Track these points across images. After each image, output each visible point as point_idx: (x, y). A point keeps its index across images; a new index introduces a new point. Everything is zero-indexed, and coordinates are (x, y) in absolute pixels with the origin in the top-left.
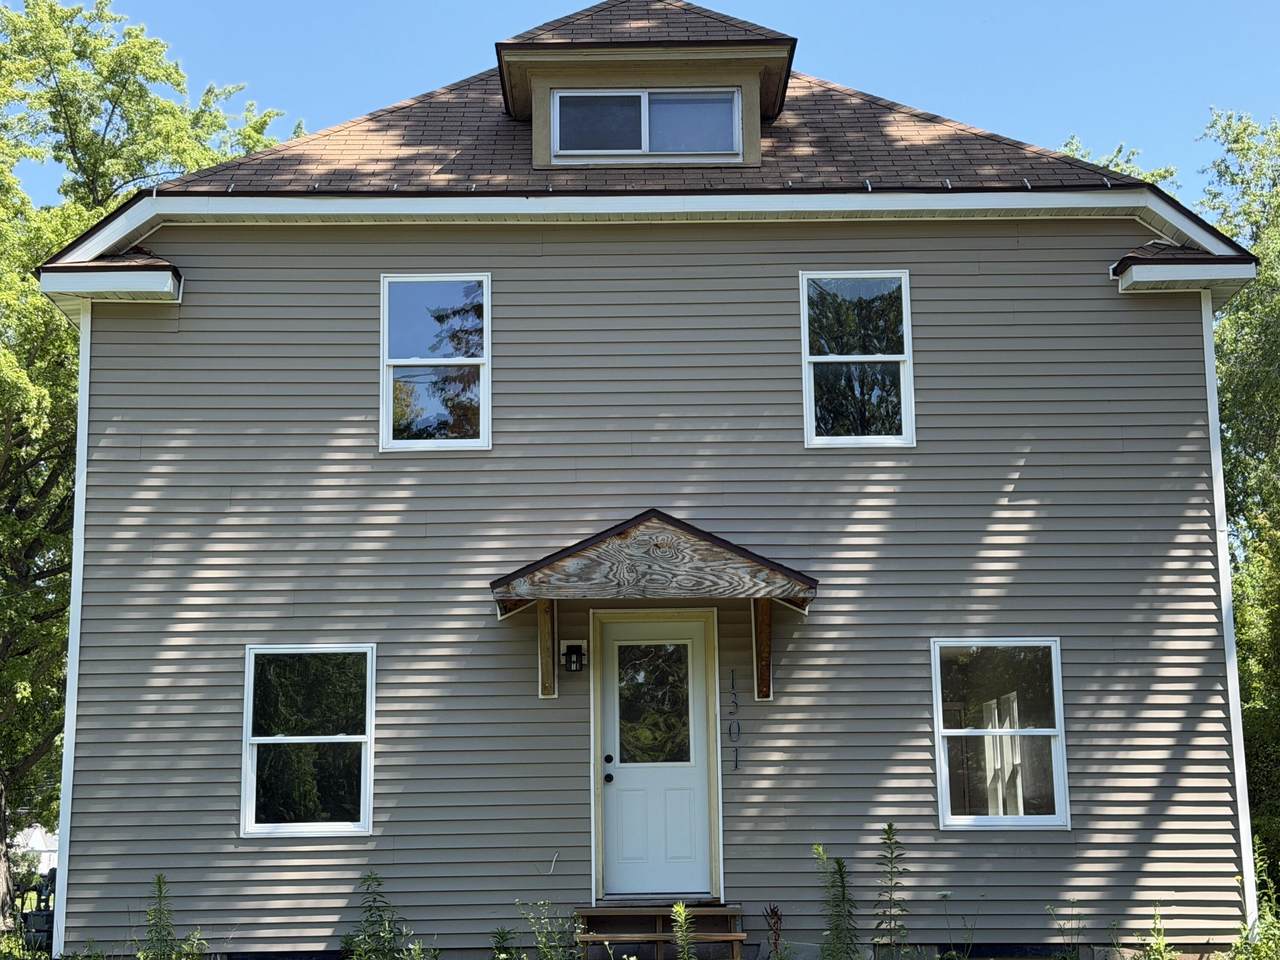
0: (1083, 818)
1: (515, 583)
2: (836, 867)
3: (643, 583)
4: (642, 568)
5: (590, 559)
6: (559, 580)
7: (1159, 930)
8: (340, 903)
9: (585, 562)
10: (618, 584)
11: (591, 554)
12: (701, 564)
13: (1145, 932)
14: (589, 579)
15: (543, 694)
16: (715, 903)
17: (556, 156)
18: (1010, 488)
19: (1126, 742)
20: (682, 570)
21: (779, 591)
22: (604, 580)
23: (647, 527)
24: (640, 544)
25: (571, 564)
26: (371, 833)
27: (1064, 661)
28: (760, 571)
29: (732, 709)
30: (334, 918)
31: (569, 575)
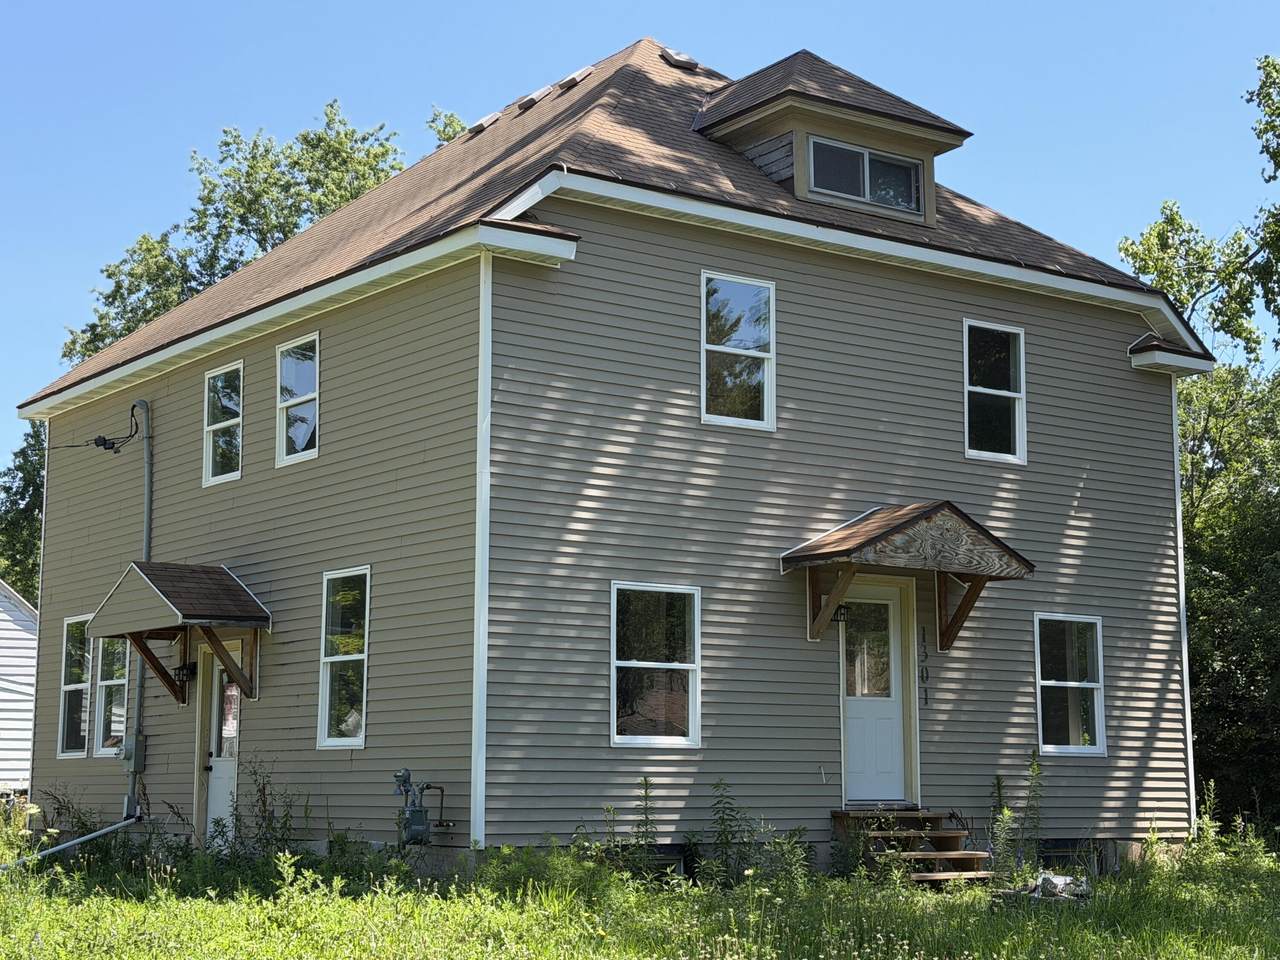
0: (1114, 747)
1: (865, 550)
2: (995, 782)
3: (939, 558)
4: (939, 547)
5: (909, 536)
6: (891, 551)
7: (1154, 829)
8: (680, 804)
9: (907, 538)
10: (925, 558)
11: (910, 532)
12: (972, 547)
13: (1145, 830)
14: (908, 552)
15: (810, 638)
16: (915, 808)
17: (810, 191)
18: (1076, 503)
19: (1134, 694)
20: (962, 550)
21: (1013, 573)
22: (917, 554)
23: (943, 515)
24: (939, 527)
25: (898, 539)
26: (700, 747)
27: (1105, 634)
28: (1004, 556)
29: (923, 658)
30: (676, 817)
31: (897, 548)
